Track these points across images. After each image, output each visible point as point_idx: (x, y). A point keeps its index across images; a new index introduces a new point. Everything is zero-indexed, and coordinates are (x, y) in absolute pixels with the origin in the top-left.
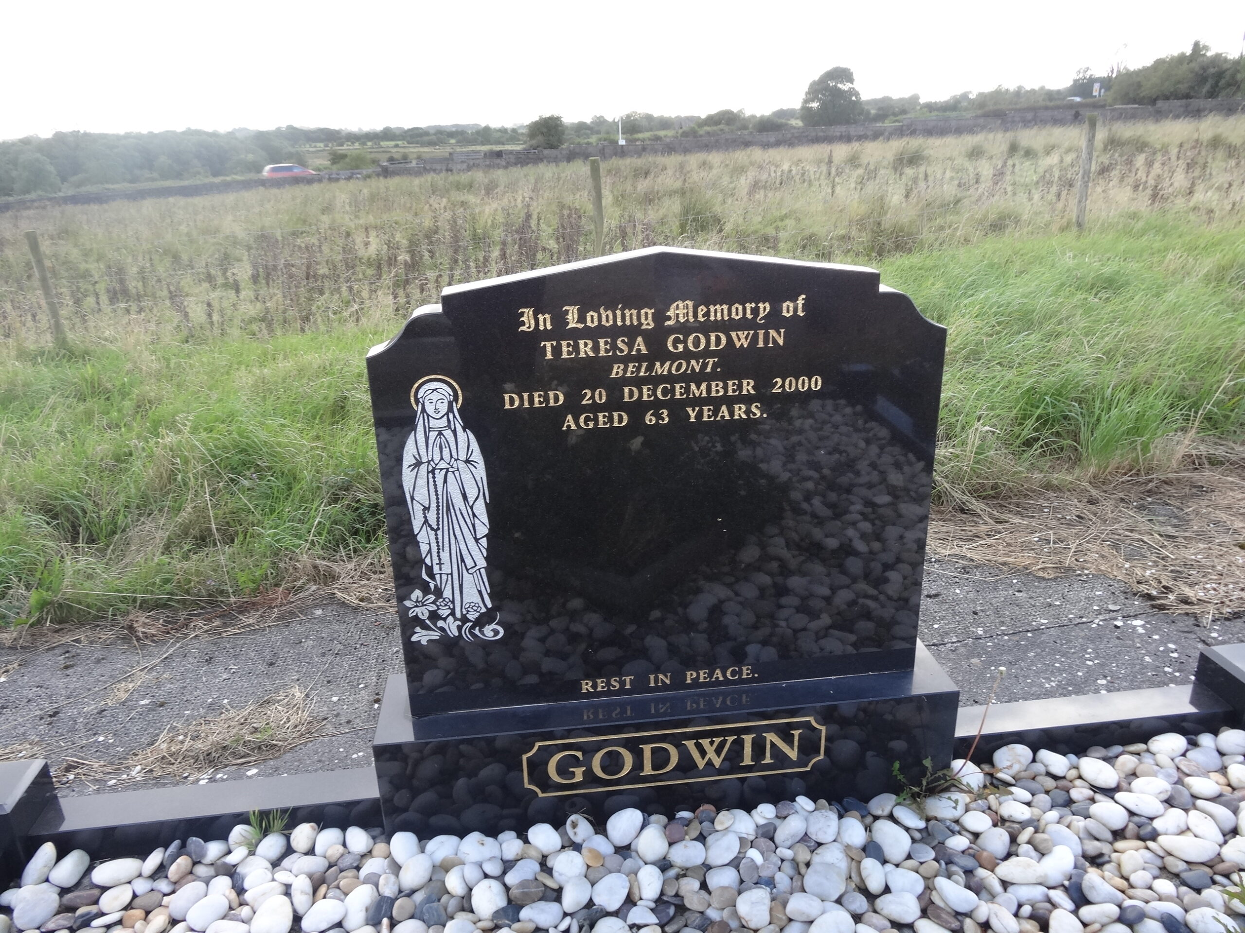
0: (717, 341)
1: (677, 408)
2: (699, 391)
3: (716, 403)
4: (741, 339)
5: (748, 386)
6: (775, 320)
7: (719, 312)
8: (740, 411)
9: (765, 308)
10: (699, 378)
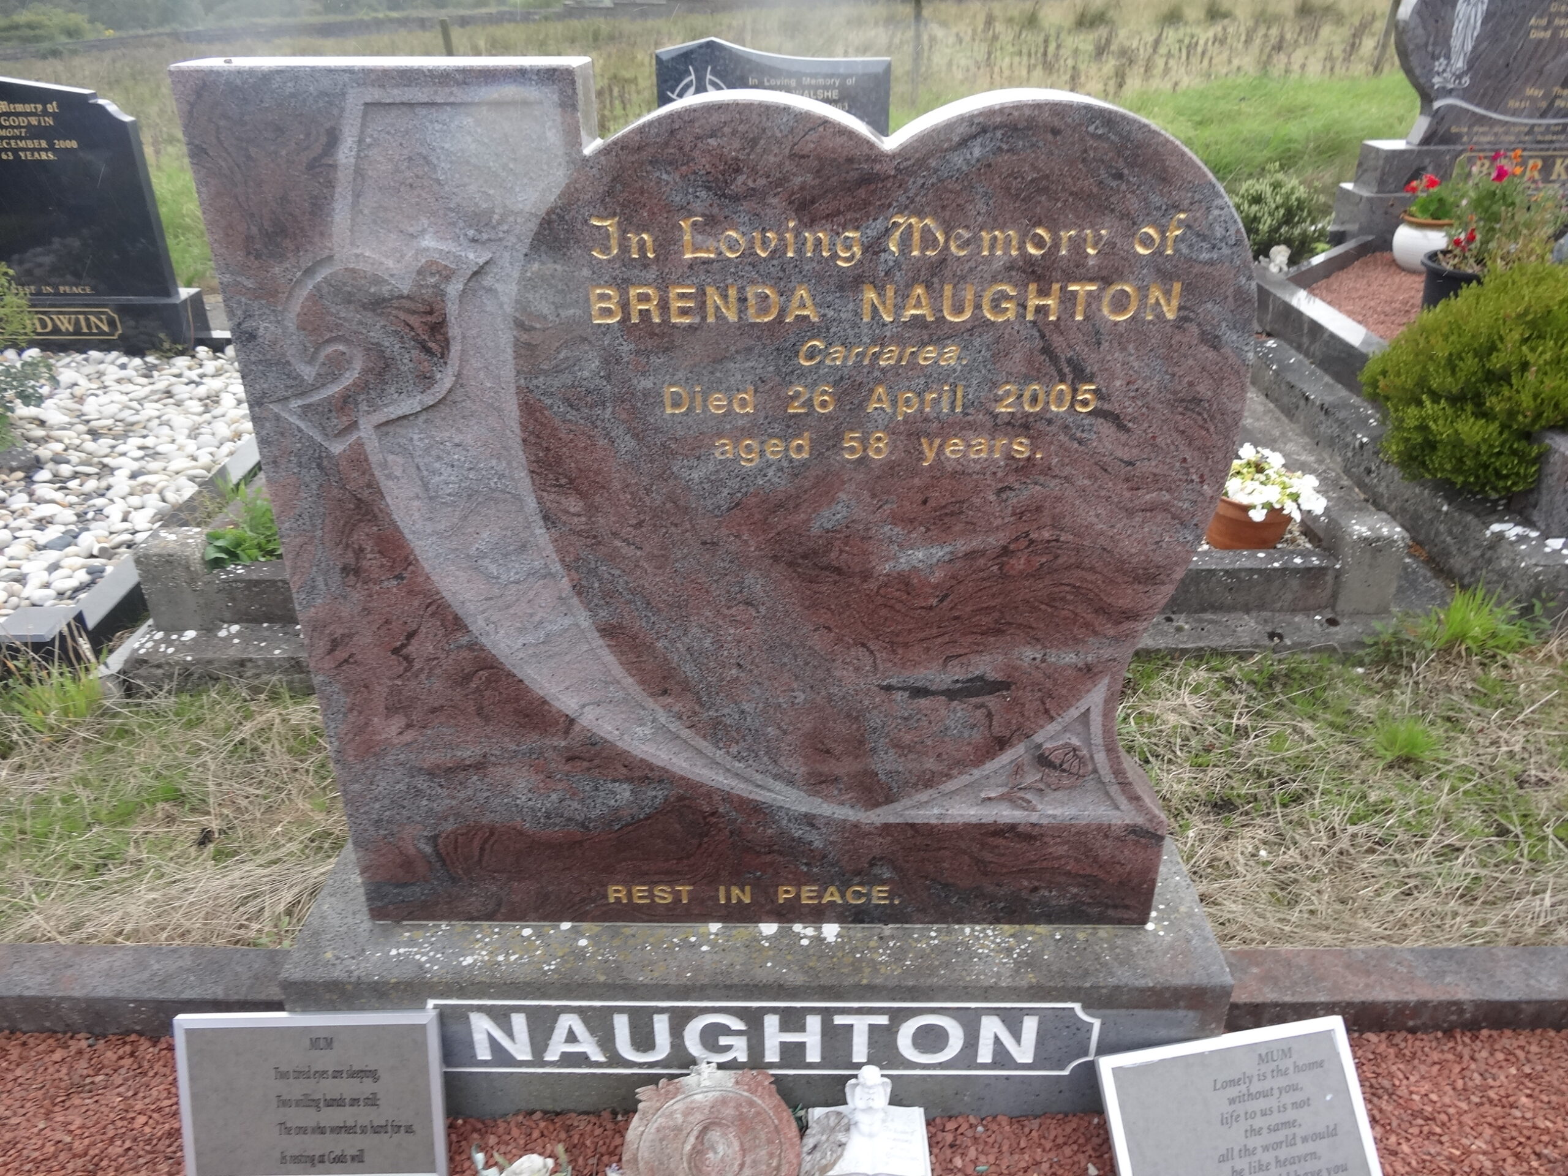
0: (23, 121)
1: (15, 151)
2: (22, 144)
3: (33, 150)
4: (34, 121)
5: (44, 144)
6: (45, 113)
7: (20, 107)
8: (44, 156)
9: (40, 107)
10: (20, 138)
